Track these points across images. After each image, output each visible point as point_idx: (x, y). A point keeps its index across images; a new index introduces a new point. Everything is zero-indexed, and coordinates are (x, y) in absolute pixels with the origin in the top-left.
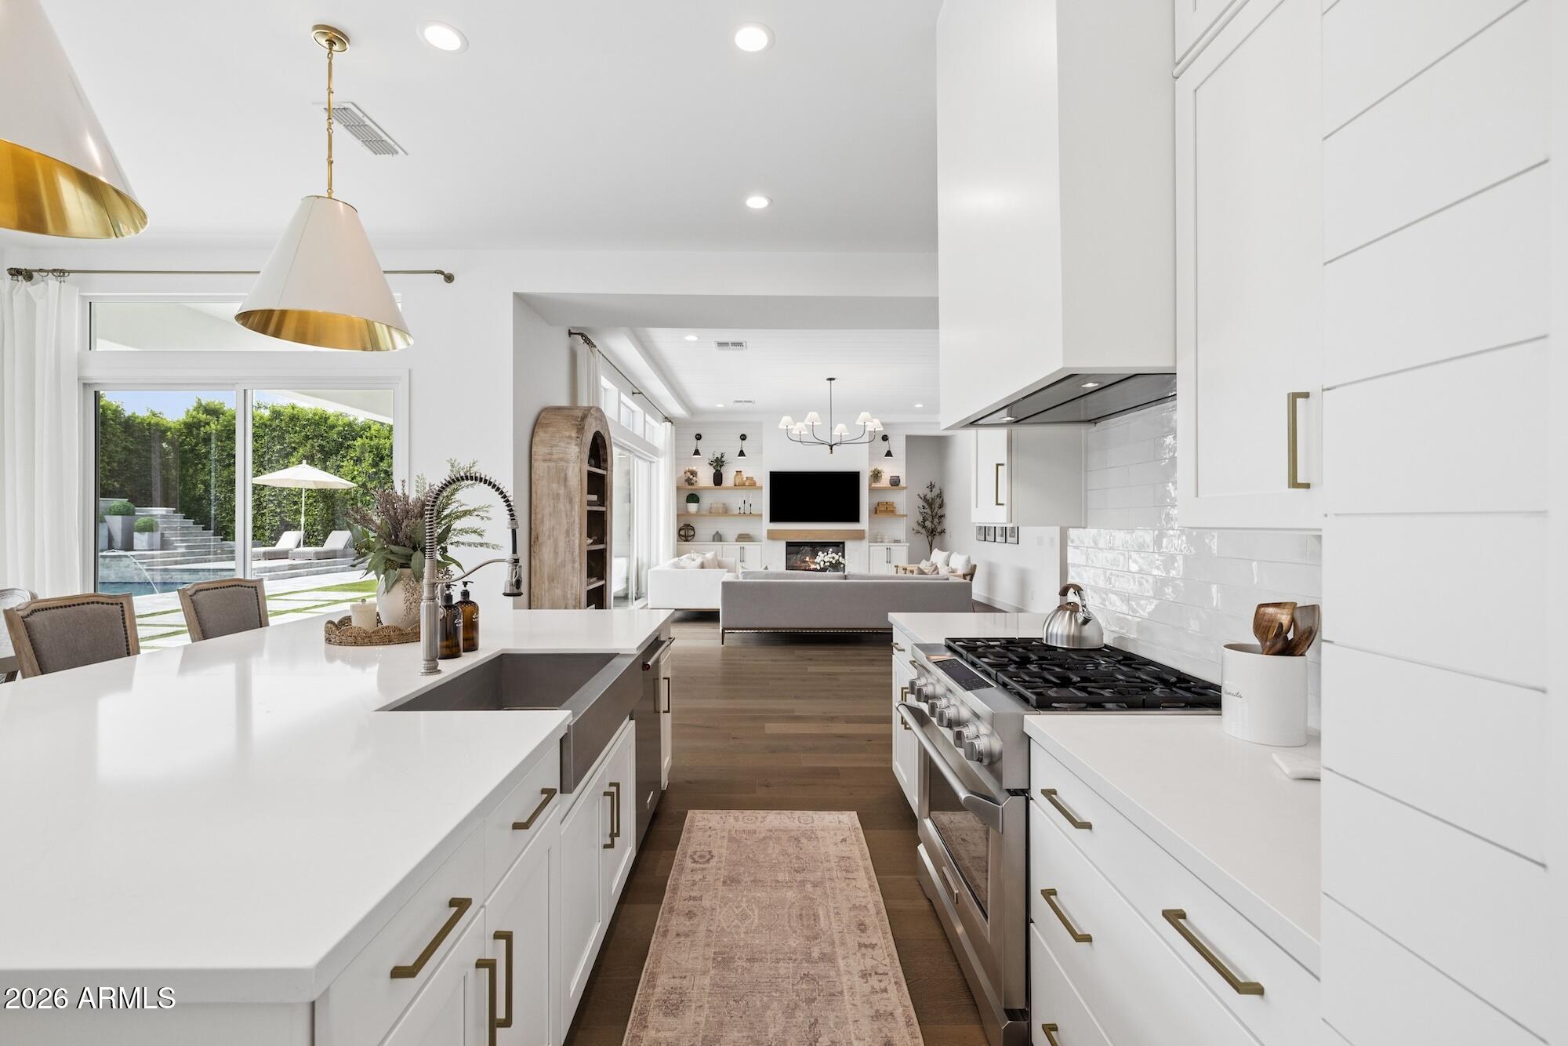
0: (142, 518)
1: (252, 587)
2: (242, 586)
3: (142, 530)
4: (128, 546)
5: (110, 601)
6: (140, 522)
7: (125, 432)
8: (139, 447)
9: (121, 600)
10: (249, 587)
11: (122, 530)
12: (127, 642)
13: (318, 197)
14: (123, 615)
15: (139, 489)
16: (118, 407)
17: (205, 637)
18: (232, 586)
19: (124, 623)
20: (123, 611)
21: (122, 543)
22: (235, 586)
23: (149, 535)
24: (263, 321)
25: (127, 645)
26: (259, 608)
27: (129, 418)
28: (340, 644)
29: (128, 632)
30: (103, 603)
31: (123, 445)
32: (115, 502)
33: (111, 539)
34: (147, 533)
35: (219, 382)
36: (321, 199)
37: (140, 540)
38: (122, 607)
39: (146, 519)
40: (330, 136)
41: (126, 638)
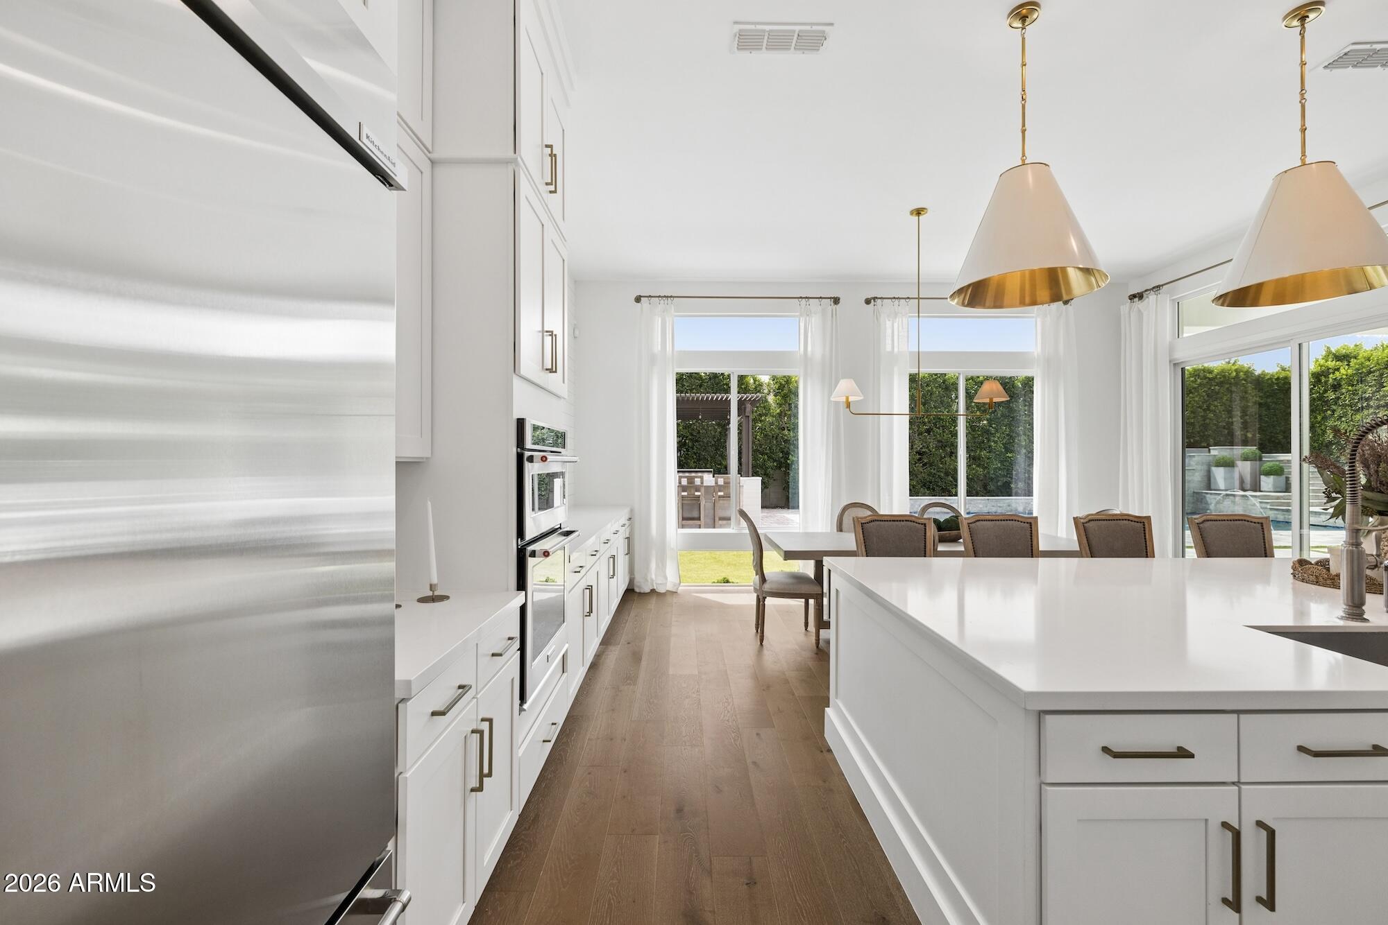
0: (1268, 463)
1: (1258, 523)
2: (1248, 521)
3: (1268, 474)
4: (1256, 487)
5: (1136, 520)
6: (1266, 466)
7: (1256, 389)
8: (1269, 400)
9: (1143, 520)
10: (1255, 523)
11: (1251, 474)
12: (1147, 549)
13: (1286, 172)
14: (1144, 531)
15: (1268, 437)
16: (1250, 368)
17: (1208, 555)
18: (1239, 520)
19: (1145, 536)
20: (1144, 528)
21: (1251, 485)
22: (1242, 520)
23: (1274, 478)
24: (1241, 298)
25: (1147, 552)
26: (1264, 542)
27: (1259, 376)
28: (1303, 580)
29: (1148, 543)
30: (1132, 521)
31: (1254, 400)
32: (1246, 450)
33: (1242, 481)
34: (1272, 476)
35: (1276, 341)
36: (1288, 172)
37: (1267, 482)
38: (1144, 525)
39: (1271, 464)
40: (1303, 107)
41: (1146, 547)
